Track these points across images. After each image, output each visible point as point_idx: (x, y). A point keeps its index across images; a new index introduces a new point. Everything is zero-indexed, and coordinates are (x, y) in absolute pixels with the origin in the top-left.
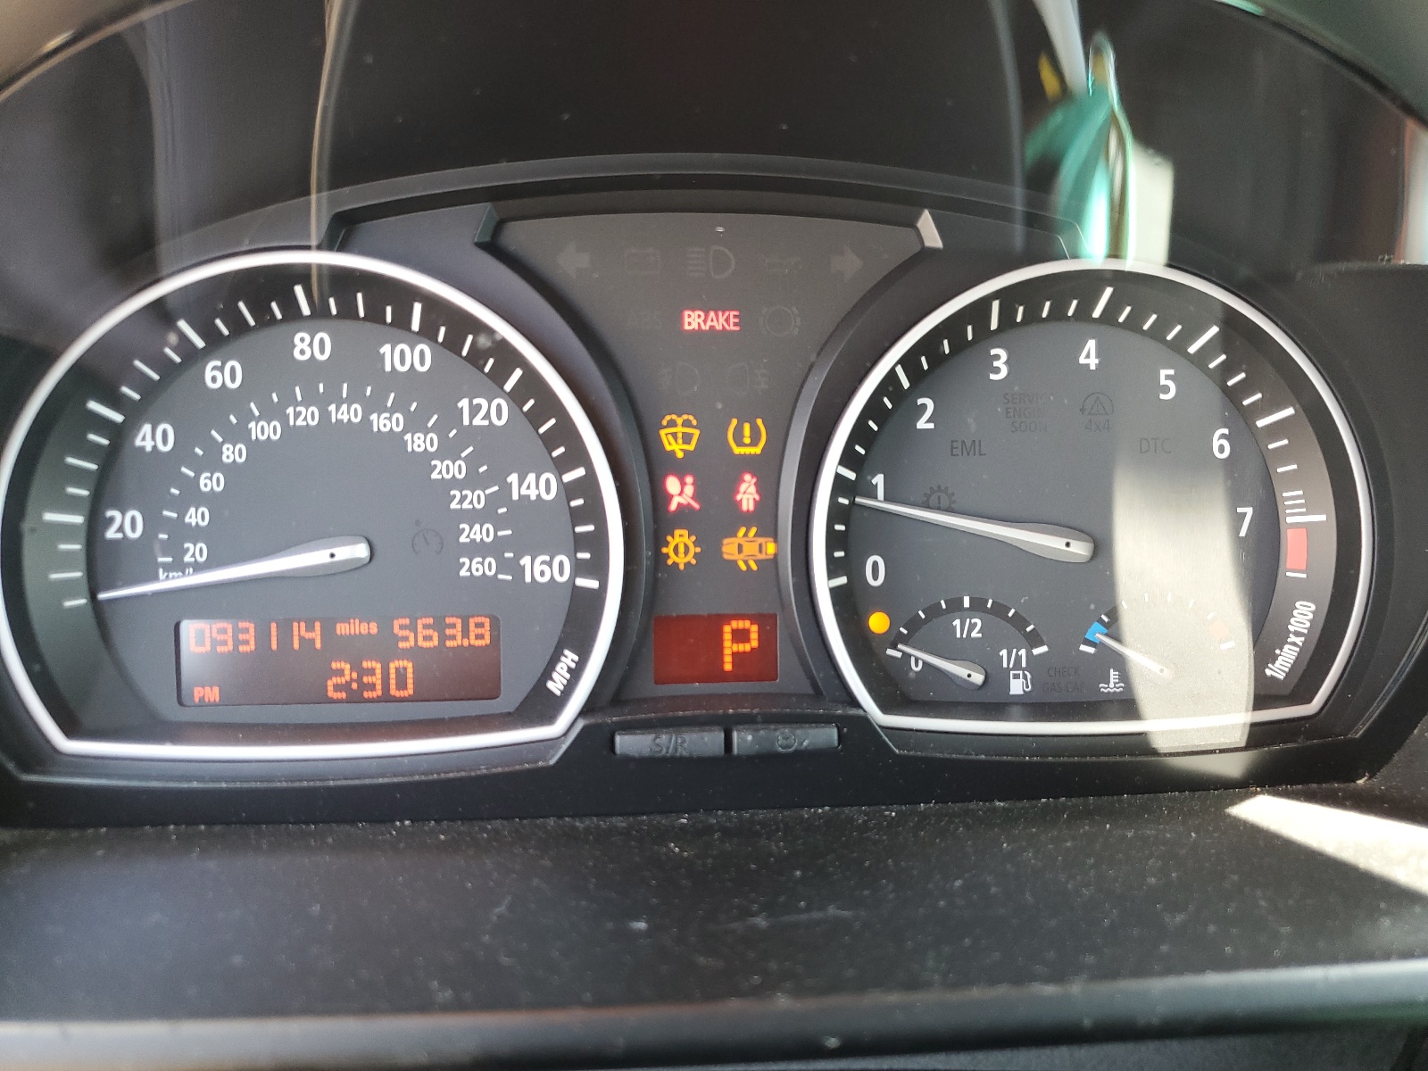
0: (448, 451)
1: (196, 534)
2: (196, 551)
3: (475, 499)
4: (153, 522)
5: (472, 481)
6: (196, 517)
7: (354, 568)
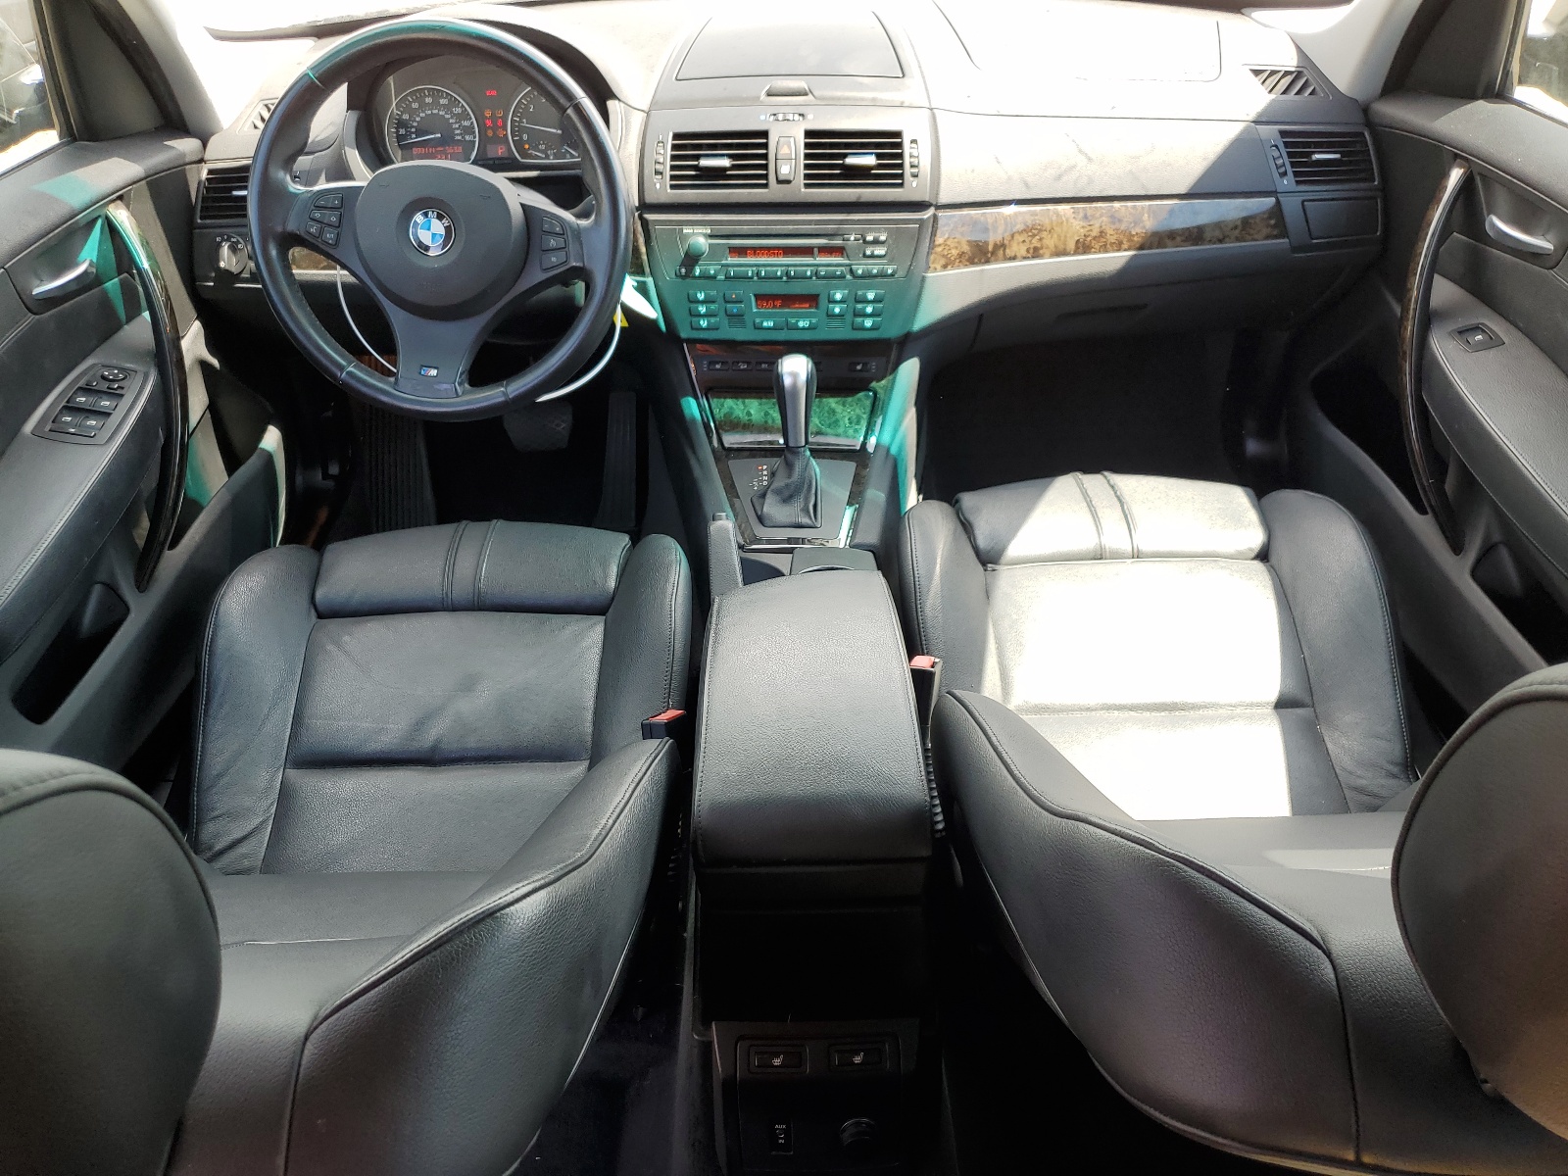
0: (452, 118)
1: (413, 133)
2: (414, 136)
3: (457, 126)
4: (407, 132)
5: (456, 123)
6: (413, 130)
7: (438, 138)
